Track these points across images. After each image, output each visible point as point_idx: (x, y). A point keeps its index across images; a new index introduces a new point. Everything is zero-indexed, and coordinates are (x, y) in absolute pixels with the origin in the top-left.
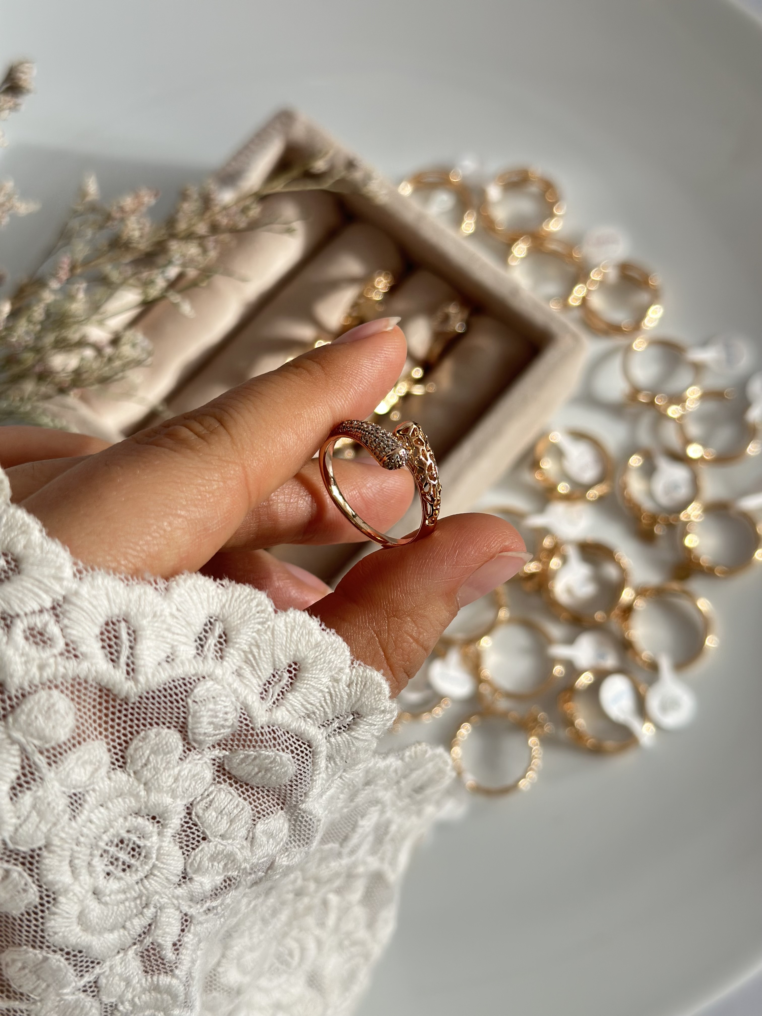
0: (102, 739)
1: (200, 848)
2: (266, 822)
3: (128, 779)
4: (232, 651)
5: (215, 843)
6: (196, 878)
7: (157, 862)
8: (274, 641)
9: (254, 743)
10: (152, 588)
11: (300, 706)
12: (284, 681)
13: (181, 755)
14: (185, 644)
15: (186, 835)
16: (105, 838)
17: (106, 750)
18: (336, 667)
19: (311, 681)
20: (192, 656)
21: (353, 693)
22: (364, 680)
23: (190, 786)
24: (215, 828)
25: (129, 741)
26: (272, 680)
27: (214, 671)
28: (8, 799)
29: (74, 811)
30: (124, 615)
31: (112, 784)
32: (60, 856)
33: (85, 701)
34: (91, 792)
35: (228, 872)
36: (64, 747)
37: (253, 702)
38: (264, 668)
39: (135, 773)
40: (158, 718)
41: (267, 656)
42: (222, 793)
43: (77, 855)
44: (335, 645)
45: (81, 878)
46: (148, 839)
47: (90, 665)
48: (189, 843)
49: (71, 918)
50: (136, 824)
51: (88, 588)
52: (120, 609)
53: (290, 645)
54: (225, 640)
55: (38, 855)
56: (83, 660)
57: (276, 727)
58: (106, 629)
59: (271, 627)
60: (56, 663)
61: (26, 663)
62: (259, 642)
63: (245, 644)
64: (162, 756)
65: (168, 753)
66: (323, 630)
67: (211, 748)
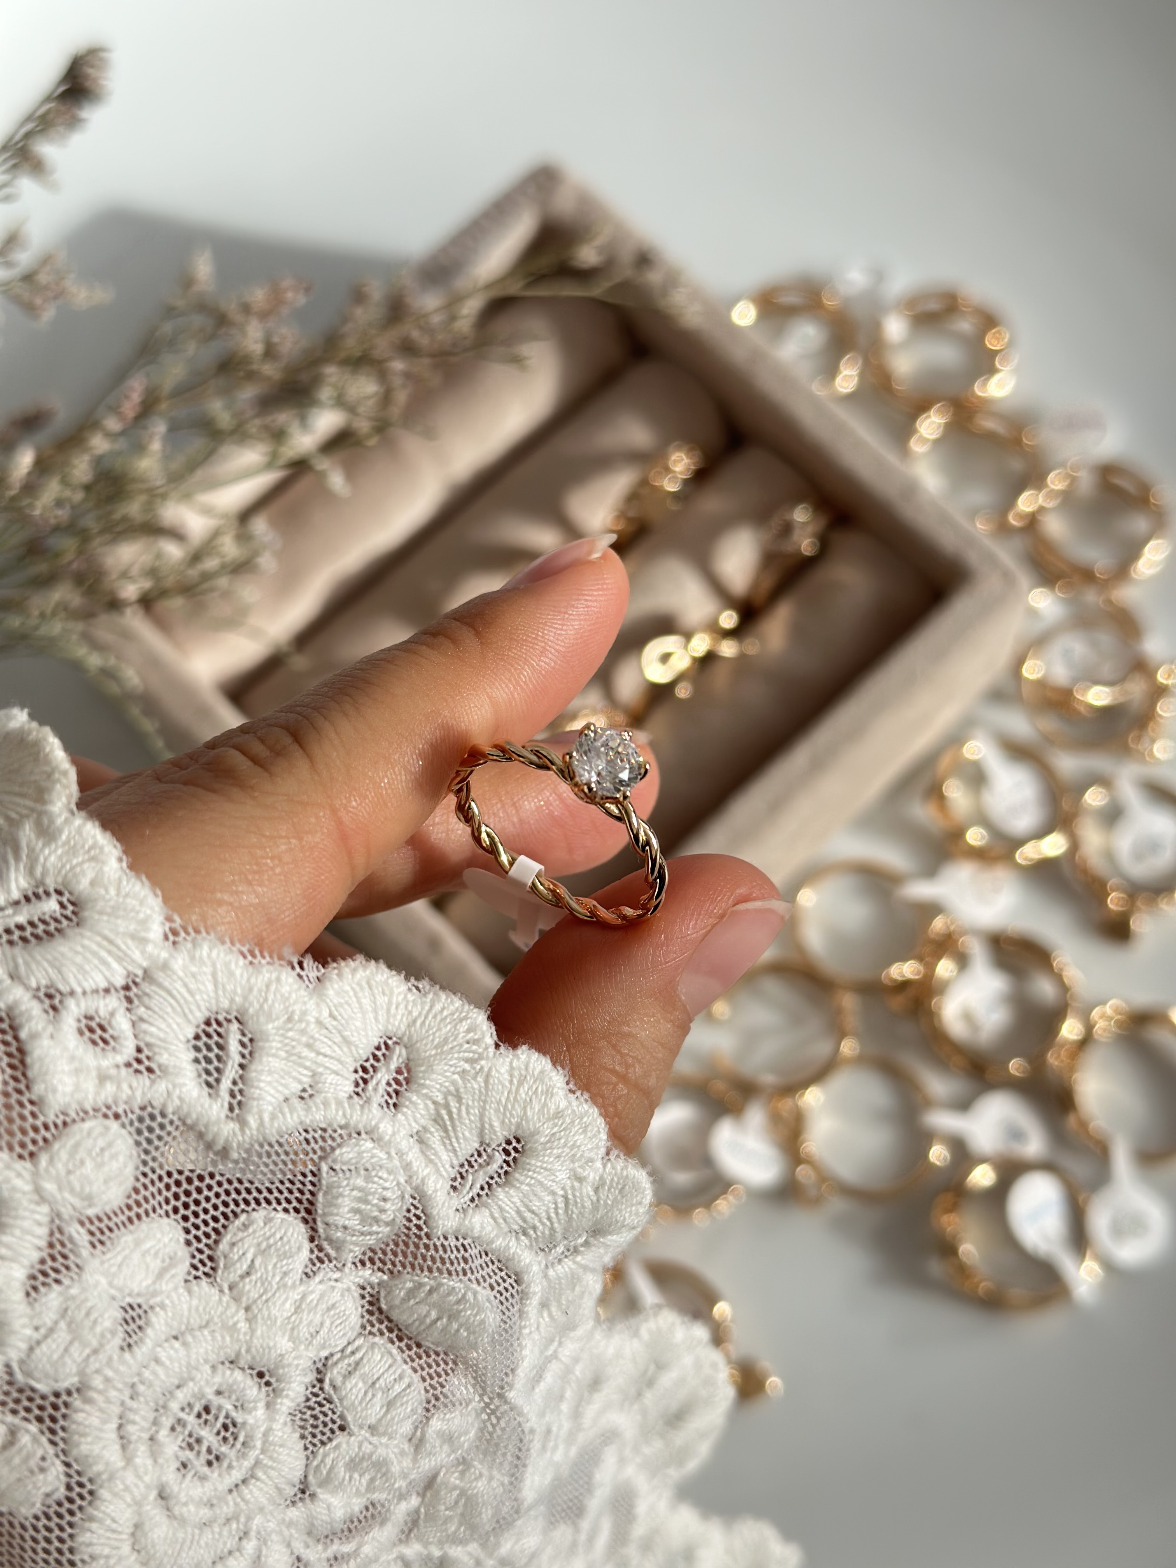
0: (176, 1220)
1: (334, 1443)
2: (447, 1415)
3: (220, 1299)
4: (415, 1098)
5: (360, 1438)
6: (323, 1494)
7: (261, 1457)
9: (429, 1263)
10: (294, 974)
11: (514, 1214)
12: (495, 1166)
13: (306, 1267)
14: (337, 1073)
15: (312, 1416)
18: (582, 1156)
19: (539, 1173)
20: (345, 1094)
21: (601, 1202)
22: (622, 1182)
23: (322, 1324)
24: (362, 1411)
25: (222, 1230)
26: (476, 1161)
27: (377, 1127)
28: (20, 1296)
30: (238, 1011)
31: (194, 1303)
32: (101, 1410)
34: (158, 1309)
35: (372, 1492)
36: (115, 1219)
37: (436, 1191)
38: (463, 1134)
39: (231, 1287)
41: (472, 1117)
42: (376, 1350)
43: (131, 1416)
44: (585, 1119)
45: (138, 1461)
46: (250, 1413)
47: (170, 1086)
48: (317, 1431)
49: (120, 1533)
50: (231, 1381)
51: (184, 960)
52: (232, 1001)
53: (513, 1107)
54: (406, 1079)
55: (66, 1405)
56: (159, 1077)
57: (469, 1241)
58: (204, 1031)
59: (486, 1070)
60: (120, 1079)
61: (77, 1072)
62: (462, 1090)
63: (439, 1090)
64: (275, 1260)
65: (284, 1256)
66: (571, 1090)
67: (359, 1264)
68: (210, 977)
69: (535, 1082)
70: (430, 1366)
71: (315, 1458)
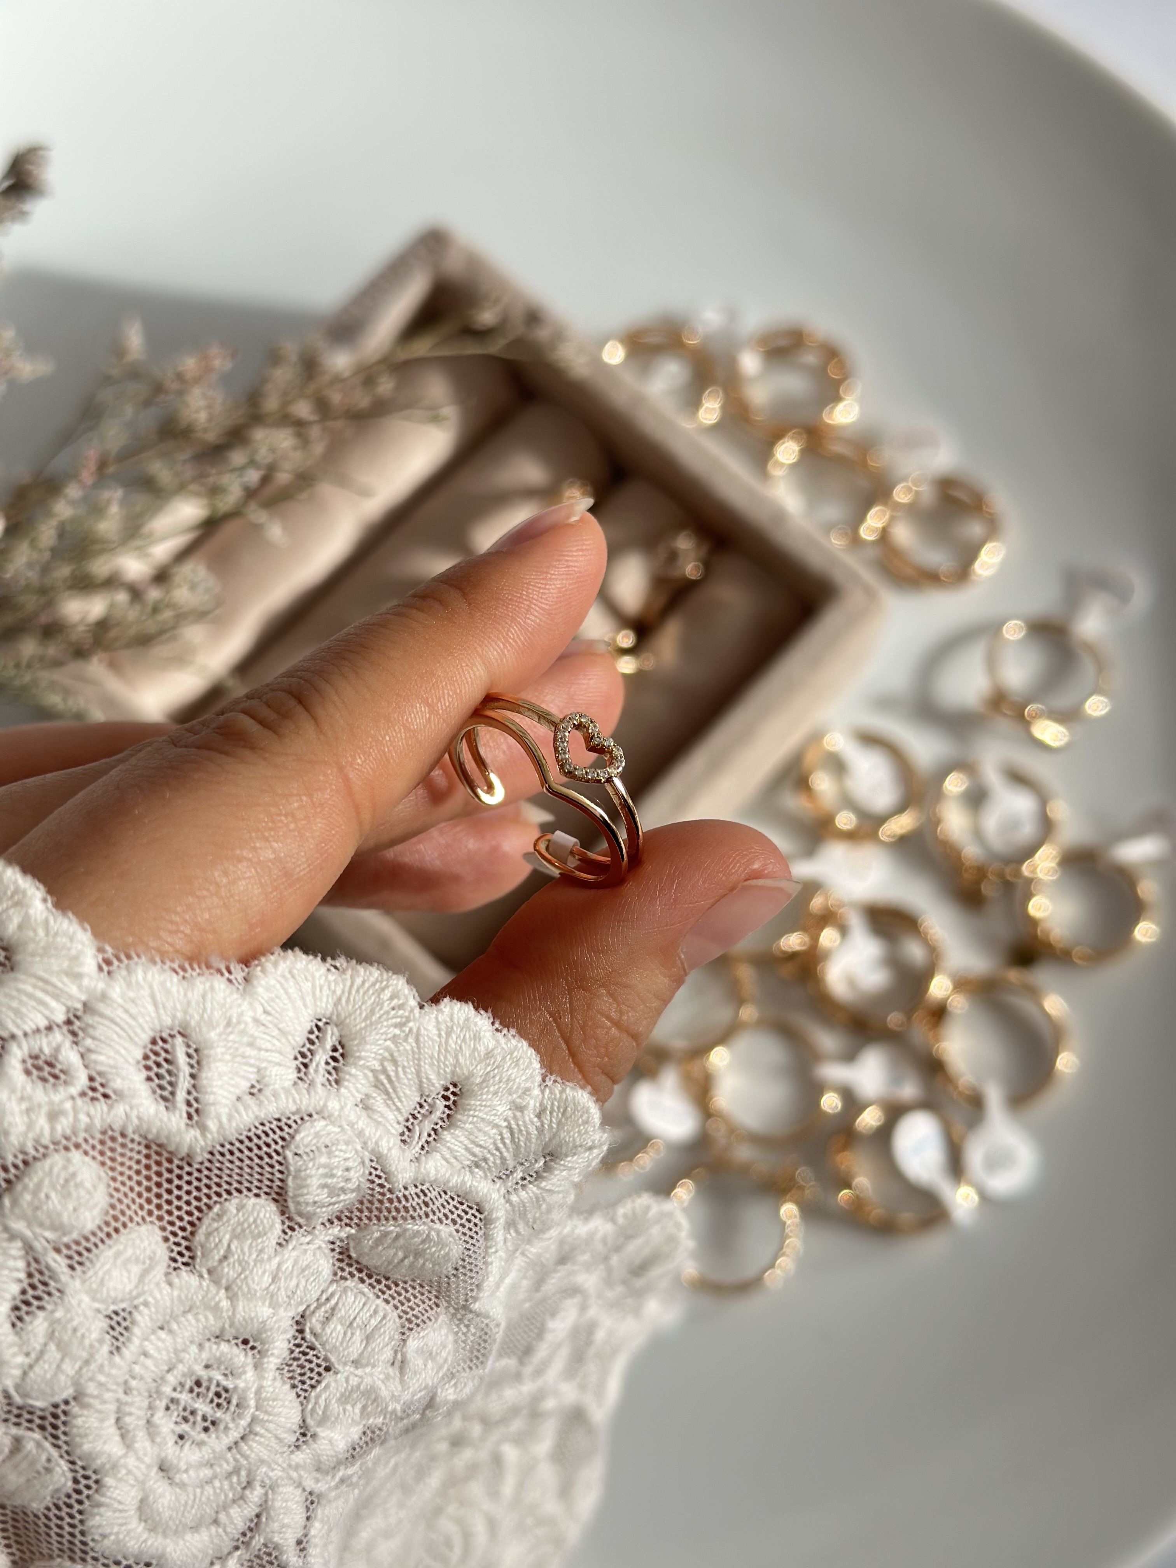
0: (152, 1223)
1: (323, 1385)
2: (422, 1334)
3: (201, 1284)
4: (353, 1071)
5: (346, 1374)
6: (323, 1433)
7: (257, 1413)
8: (420, 1053)
9: (394, 1214)
10: (224, 980)
11: (463, 1151)
12: (438, 1114)
13: (279, 1238)
14: (279, 1064)
15: (298, 1366)
16: (171, 1379)
17: (160, 1239)
18: (518, 1088)
19: (480, 1111)
20: (292, 1083)
21: (546, 1126)
22: (562, 1104)
23: (297, 1285)
24: (344, 1350)
25: (197, 1222)
26: (419, 1112)
27: (325, 1105)
28: (8, 1326)
29: (117, 1339)
30: (180, 1026)
31: (176, 1293)
32: (100, 1411)
33: (122, 1164)
34: (142, 1308)
35: (368, 1419)
36: (93, 1239)
37: (390, 1149)
38: (404, 1093)
39: (210, 1272)
40: (240, 1183)
41: (410, 1077)
42: (349, 1292)
43: (127, 1409)
44: (516, 1053)
45: (137, 1446)
46: (239, 1377)
47: (128, 1108)
48: (305, 1378)
49: (127, 1511)
50: (218, 1354)
51: (121, 987)
52: (174, 1017)
53: (445, 1057)
54: (342, 1055)
55: (65, 1413)
56: (116, 1101)
57: (427, 1185)
58: (152, 1050)
59: (415, 1030)
60: (75, 1109)
61: (28, 1111)
62: (396, 1054)
63: (374, 1059)
64: (250, 1241)
65: (259, 1235)
66: (497, 1030)
67: (327, 1224)
68: (150, 1000)
69: (461, 1031)
71: (308, 1402)
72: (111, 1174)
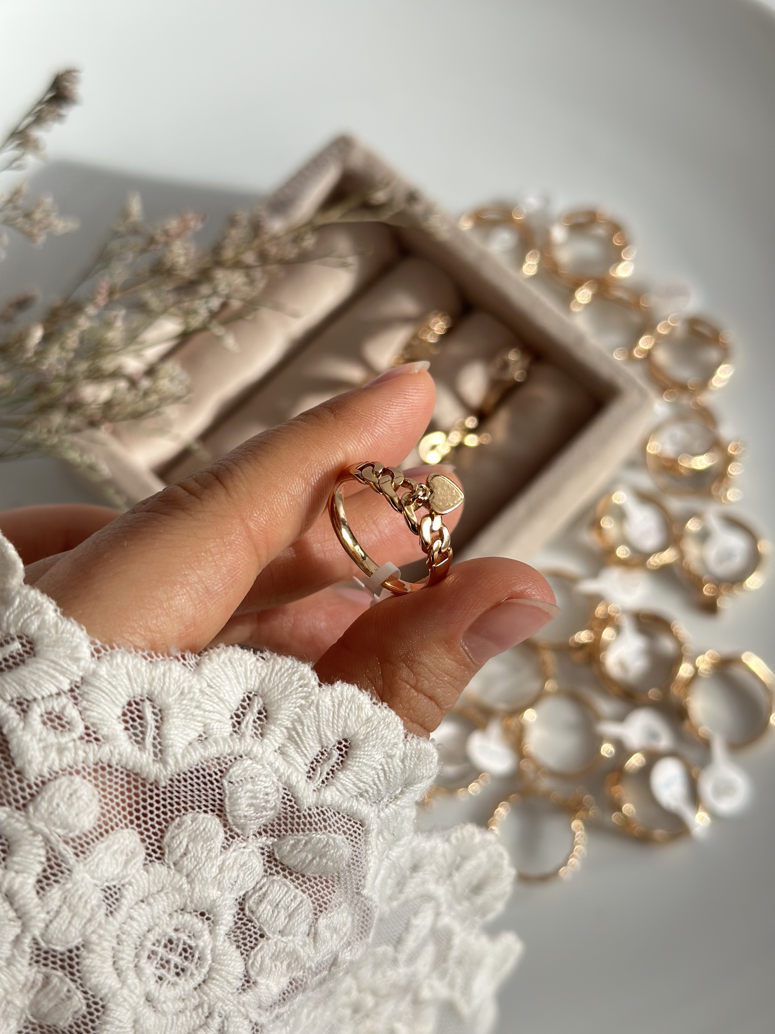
0: (132, 828)
1: (259, 947)
2: (329, 915)
3: (169, 873)
4: (273, 728)
5: (275, 940)
6: (261, 980)
7: (213, 964)
8: (319, 717)
9: (302, 826)
10: (180, 664)
11: (351, 786)
12: (334, 759)
13: (223, 843)
14: (219, 721)
15: (241, 933)
16: (151, 937)
17: (138, 840)
18: (389, 743)
19: (363, 758)
20: (228, 734)
21: (407, 767)
23: (238, 876)
24: (273, 923)
25: (164, 829)
26: (321, 758)
27: (251, 750)
28: (33, 894)
29: (111, 907)
30: (148, 693)
31: (151, 878)
32: (101, 955)
33: (111, 787)
34: (127, 886)
35: (293, 973)
36: (90, 836)
37: (298, 782)
38: (309, 744)
39: (175, 864)
40: (192, 802)
41: (312, 733)
42: (276, 884)
43: (121, 955)
44: (387, 719)
45: (129, 982)
46: (200, 939)
47: (112, 748)
48: (246, 941)
49: (126, 1028)
50: (183, 922)
51: (106, 667)
52: (143, 688)
53: (338, 721)
54: (266, 717)
55: (77, 956)
56: (104, 743)
57: (326, 808)
58: (128, 710)
59: (315, 702)
60: (76, 748)
61: (44, 748)
62: (302, 717)
63: (288, 720)
64: (202, 843)
65: (208, 840)
66: (374, 703)
67: (258, 835)
68: (126, 676)
69: (349, 703)
70: (313, 887)
71: (249, 958)
72: (102, 793)
